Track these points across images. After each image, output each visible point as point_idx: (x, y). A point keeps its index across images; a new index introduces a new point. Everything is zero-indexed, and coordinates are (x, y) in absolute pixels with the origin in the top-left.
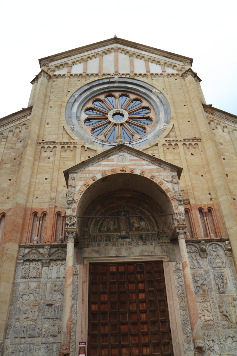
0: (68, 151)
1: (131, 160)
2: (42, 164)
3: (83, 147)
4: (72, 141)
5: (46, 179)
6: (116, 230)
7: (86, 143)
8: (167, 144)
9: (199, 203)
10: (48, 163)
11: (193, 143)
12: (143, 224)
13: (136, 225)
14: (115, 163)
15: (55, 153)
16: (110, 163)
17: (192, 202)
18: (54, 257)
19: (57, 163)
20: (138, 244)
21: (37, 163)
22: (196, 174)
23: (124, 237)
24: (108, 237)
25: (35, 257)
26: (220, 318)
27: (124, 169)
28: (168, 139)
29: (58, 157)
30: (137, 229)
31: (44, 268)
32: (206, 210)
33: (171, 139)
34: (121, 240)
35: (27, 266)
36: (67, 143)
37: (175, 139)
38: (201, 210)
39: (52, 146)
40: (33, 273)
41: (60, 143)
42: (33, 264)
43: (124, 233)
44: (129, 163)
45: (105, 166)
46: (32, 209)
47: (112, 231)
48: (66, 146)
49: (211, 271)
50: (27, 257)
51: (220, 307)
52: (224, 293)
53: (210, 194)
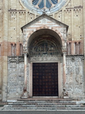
0: (22, 15)
1: (48, 22)
2: (12, 21)
3: (28, 12)
4: (23, 9)
5: (14, 29)
6: (42, 51)
7: (30, 10)
8: (66, 10)
9: (75, 40)
10: (14, 21)
11: (78, 9)
12: (52, 48)
13: (50, 49)
14: (41, 24)
15: (17, 16)
16: (39, 24)
17: (73, 39)
18: (20, 61)
19: (18, 21)
20: (50, 56)
21: (10, 21)
22: (77, 26)
23: (45, 54)
24: (39, 53)
25: (14, 61)
26: (75, 82)
27: (45, 27)
28: (67, 7)
29: (18, 18)
30: (50, 50)
31: (17, 65)
32: (78, 43)
33: (69, 7)
34: (44, 55)
35: (11, 64)
36: (21, 11)
37: (70, 7)
38: (76, 43)
39: (15, 12)
40: (14, 66)
41: (18, 11)
42: (13, 63)
43: (45, 52)
44: (47, 24)
45: (37, 25)
46: (10, 42)
47: (41, 51)
48: (21, 12)
49: (75, 66)
50: (11, 61)
51: (76, 78)
52: (78, 74)
53: (81, 36)
